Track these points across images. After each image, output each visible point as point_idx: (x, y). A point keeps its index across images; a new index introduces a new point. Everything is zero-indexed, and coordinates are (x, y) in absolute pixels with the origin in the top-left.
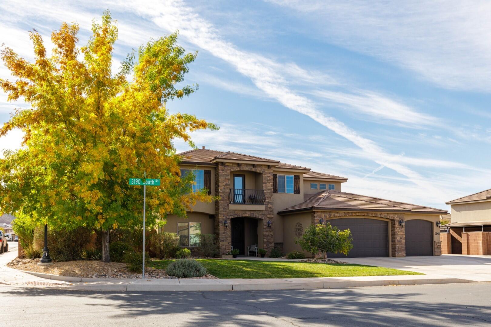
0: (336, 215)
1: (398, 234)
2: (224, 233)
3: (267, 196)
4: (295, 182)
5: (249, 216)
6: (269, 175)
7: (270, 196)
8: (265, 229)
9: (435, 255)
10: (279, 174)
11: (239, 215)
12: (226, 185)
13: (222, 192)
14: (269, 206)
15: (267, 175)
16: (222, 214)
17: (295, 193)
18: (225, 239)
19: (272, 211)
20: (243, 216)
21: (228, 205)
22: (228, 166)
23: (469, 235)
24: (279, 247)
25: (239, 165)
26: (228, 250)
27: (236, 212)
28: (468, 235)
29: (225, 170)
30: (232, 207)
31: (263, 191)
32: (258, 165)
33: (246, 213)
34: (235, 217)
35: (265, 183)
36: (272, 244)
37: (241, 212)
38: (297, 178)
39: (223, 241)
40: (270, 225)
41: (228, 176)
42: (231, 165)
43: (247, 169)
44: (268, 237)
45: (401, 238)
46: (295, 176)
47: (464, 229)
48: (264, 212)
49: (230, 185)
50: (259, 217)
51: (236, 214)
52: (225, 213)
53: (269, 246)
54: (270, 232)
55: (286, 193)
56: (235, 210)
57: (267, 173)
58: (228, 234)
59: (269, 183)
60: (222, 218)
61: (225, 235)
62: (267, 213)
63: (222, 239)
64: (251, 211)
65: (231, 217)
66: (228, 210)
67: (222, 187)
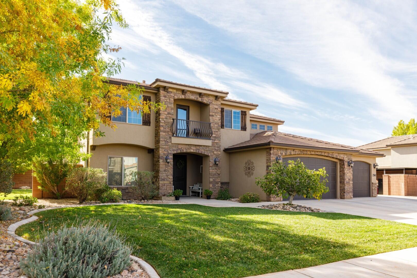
0: (293, 153)
1: (347, 175)
2: (165, 171)
3: (214, 130)
4: (242, 118)
5: (195, 151)
6: (216, 107)
7: (217, 130)
8: (212, 167)
9: (373, 196)
10: (226, 108)
11: (183, 150)
12: (169, 114)
13: (163, 122)
14: (216, 141)
15: (215, 106)
16: (163, 148)
17: (241, 130)
18: (166, 177)
19: (219, 147)
20: (188, 151)
21: (170, 138)
22: (172, 92)
23: (391, 177)
24: (225, 187)
25: (183, 92)
26: (169, 191)
27: (180, 147)
28: (389, 177)
29: (168, 96)
30: (175, 140)
31: (210, 124)
32: (205, 94)
33: (190, 148)
34: (178, 152)
35: (213, 116)
36: (218, 184)
37: (185, 147)
38: (244, 114)
39: (164, 180)
40: (217, 163)
41: (171, 103)
42: (175, 91)
43: (193, 97)
44: (215, 176)
46: (242, 112)
47: (385, 172)
48: (210, 147)
49: (173, 115)
50: (205, 154)
51: (179, 149)
52: (166, 147)
53: (215, 186)
54: (216, 170)
55: (233, 129)
56: (178, 144)
57: (214, 105)
58: (170, 171)
59: (217, 115)
60: (163, 152)
61: (166, 173)
62: (213, 149)
63: (162, 178)
64: (196, 146)
65: (174, 152)
66: (170, 144)
67: (164, 117)
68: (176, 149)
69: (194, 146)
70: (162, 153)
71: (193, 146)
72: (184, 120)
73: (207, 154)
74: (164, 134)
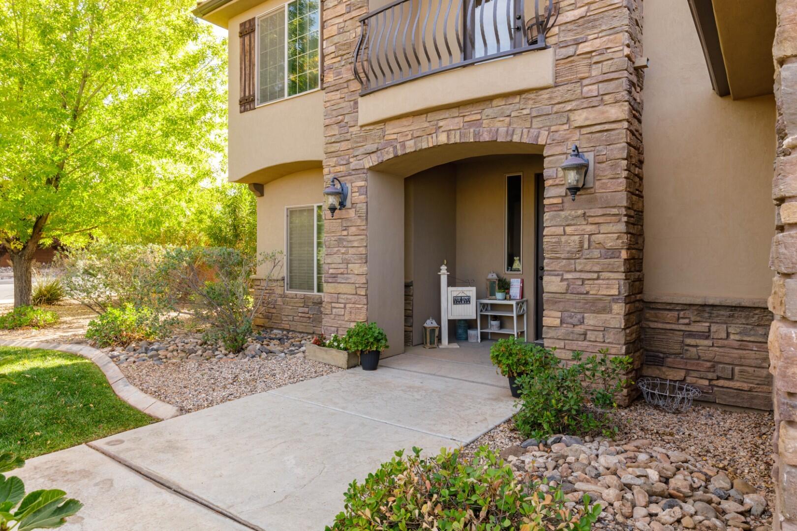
5: (456, 139)
11: (403, 146)
14: (584, 48)
18: (342, 268)
20: (424, 146)
21: (356, 103)
27: (390, 132)
30: (370, 110)
33: (438, 127)
34: (386, 158)
36: (606, 310)
39: (336, 278)
48: (545, 95)
50: (516, 139)
51: (390, 143)
52: (344, 146)
53: (582, 322)
54: (589, 228)
56: (384, 121)
58: (356, 244)
60: (332, 169)
61: (343, 250)
62: (568, 96)
63: (331, 271)
64: (466, 111)
65: (370, 162)
66: (355, 130)
67: (335, 27)
68: (373, 147)
69: (455, 112)
70: (329, 173)
71: (446, 114)
73: (525, 140)
74: (337, 95)
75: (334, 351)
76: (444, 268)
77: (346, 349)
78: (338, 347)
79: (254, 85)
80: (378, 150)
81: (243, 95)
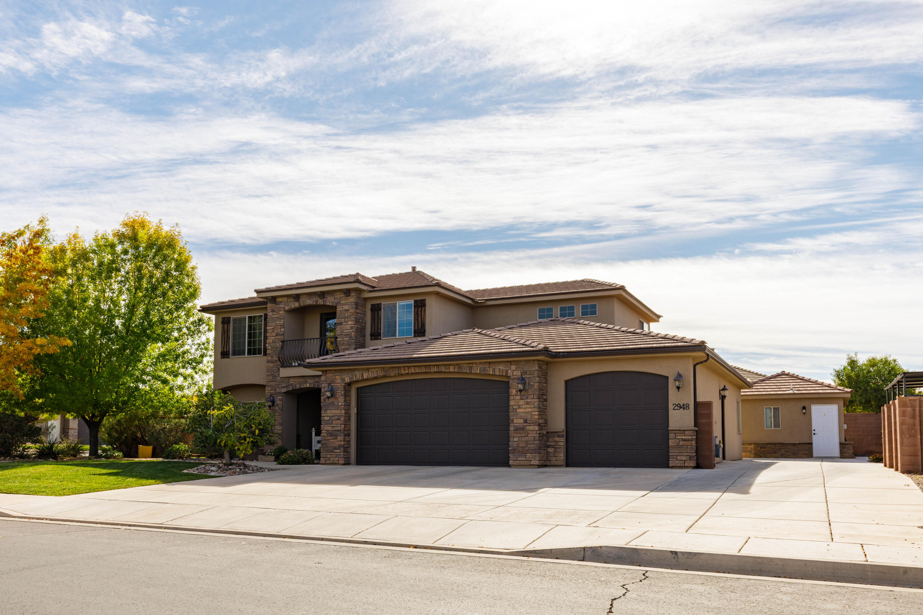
1: (518, 410)
3: (343, 347)
4: (416, 313)
5: (312, 386)
6: (346, 307)
7: (347, 346)
11: (296, 386)
12: (277, 335)
13: (270, 347)
15: (344, 307)
16: (270, 386)
17: (413, 336)
20: (302, 387)
21: (279, 369)
22: (281, 302)
25: (297, 297)
27: (291, 381)
29: (276, 310)
30: (285, 372)
31: (336, 338)
32: (328, 292)
33: (307, 382)
34: (290, 389)
37: (297, 380)
38: (421, 305)
42: (285, 299)
43: (309, 302)
45: (526, 421)
46: (416, 301)
49: (282, 335)
51: (291, 385)
52: (274, 383)
55: (397, 337)
56: (289, 377)
57: (345, 304)
59: (347, 321)
60: (269, 390)
65: (284, 390)
66: (278, 378)
67: (272, 340)
68: (285, 385)
70: (268, 393)
72: (317, 339)
74: (272, 365)
75: (270, 457)
76: (314, 429)
77: (274, 455)
78: (271, 455)
79: (229, 347)
80: (287, 386)
81: (223, 350)
